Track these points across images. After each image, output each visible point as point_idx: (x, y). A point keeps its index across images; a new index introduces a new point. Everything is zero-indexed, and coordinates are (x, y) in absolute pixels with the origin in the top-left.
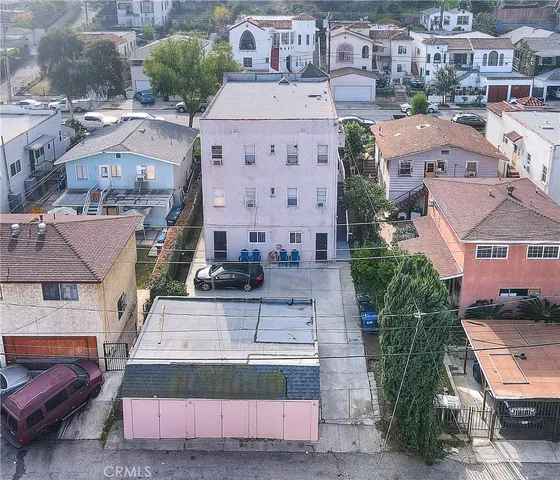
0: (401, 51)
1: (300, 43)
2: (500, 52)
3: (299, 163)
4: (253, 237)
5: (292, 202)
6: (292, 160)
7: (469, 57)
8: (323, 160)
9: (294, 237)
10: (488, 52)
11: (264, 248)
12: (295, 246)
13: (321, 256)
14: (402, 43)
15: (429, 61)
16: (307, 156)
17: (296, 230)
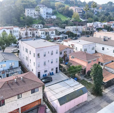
0: (36, 32)
1: (16, 32)
2: (53, 31)
3: (53, 54)
4: (45, 71)
5: (52, 62)
6: (52, 54)
7: (48, 33)
8: (57, 53)
9: (52, 69)
10: (51, 32)
11: (47, 73)
12: (52, 71)
13: (57, 72)
14: (36, 31)
15: (42, 34)
16: (54, 53)
17: (52, 68)
